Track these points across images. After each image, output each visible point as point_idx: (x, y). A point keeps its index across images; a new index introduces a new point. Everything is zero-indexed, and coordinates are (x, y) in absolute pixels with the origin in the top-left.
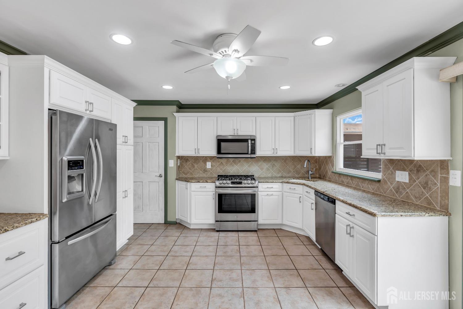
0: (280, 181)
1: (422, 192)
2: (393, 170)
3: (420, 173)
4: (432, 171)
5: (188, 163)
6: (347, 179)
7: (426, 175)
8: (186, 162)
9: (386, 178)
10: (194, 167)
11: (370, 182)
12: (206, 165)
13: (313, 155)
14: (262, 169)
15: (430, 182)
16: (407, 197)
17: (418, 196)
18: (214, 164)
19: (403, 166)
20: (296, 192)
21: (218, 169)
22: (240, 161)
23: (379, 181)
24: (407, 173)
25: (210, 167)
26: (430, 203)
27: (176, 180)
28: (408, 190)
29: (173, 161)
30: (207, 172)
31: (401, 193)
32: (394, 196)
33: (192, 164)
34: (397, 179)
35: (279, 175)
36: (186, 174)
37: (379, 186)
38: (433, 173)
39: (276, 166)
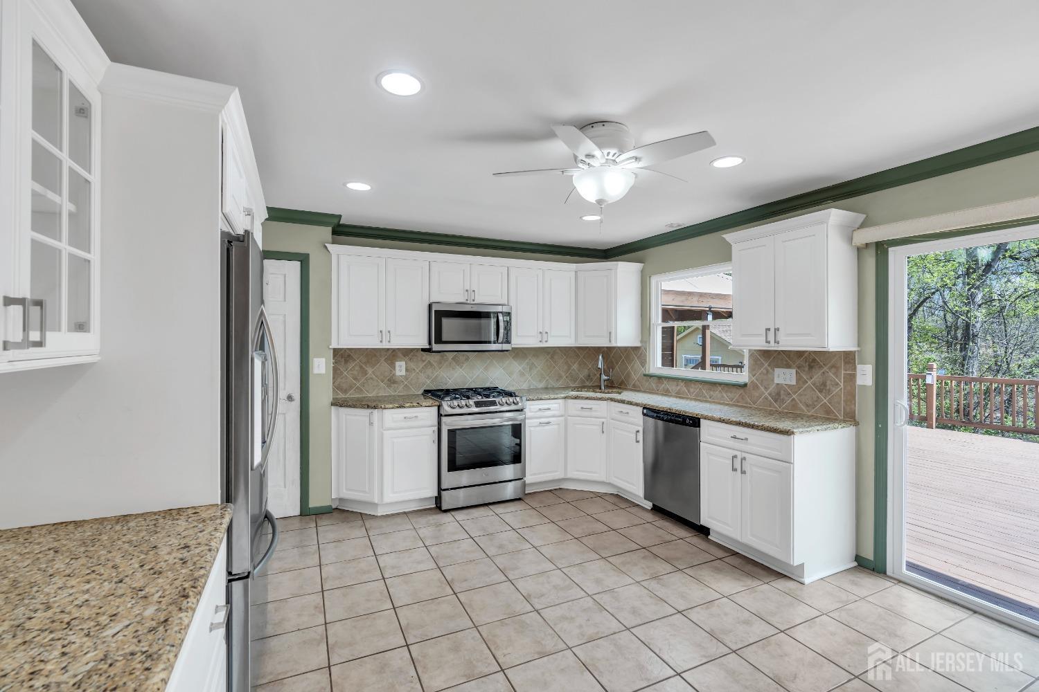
0: (563, 395)
1: (818, 397)
2: (769, 368)
3: (814, 370)
4: (833, 366)
5: (351, 365)
6: (677, 385)
7: (823, 373)
8: (346, 362)
9: (757, 379)
10: (365, 373)
11: (726, 388)
12: (395, 369)
13: (613, 344)
14: (510, 374)
15: (828, 383)
16: (793, 406)
17: (811, 403)
18: (412, 365)
19: (787, 361)
20: (594, 414)
21: (422, 377)
22: (467, 359)
23: (745, 385)
24: (794, 371)
25: (403, 373)
26: (828, 411)
27: (332, 407)
28: (794, 396)
29: (323, 360)
30: (396, 385)
31: (783, 401)
32: (770, 406)
33: (361, 367)
34: (776, 381)
35: (541, 385)
36: (345, 391)
37: (744, 394)
38: (833, 370)
39: (536, 367)
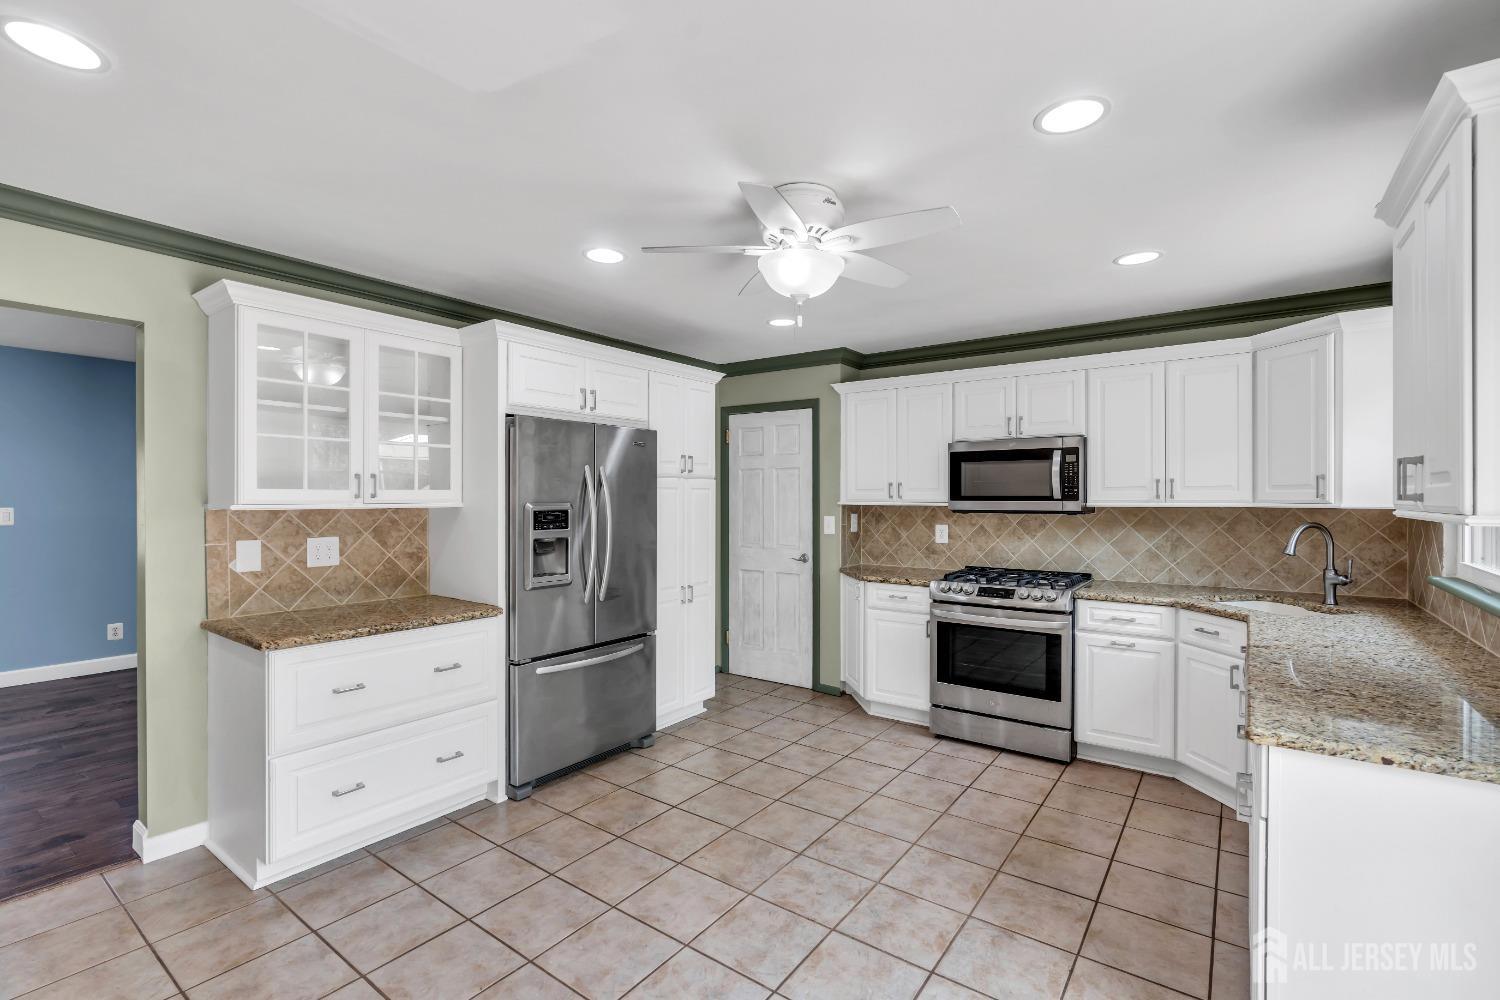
5: (883, 527)
8: (878, 522)
10: (898, 537)
12: (934, 535)
14: (1128, 554)
18: (957, 530)
21: (972, 549)
22: (1043, 525)
25: (945, 540)
27: (842, 575)
29: (833, 518)
30: (936, 556)
33: (894, 529)
36: (876, 558)
39: (1189, 546)
